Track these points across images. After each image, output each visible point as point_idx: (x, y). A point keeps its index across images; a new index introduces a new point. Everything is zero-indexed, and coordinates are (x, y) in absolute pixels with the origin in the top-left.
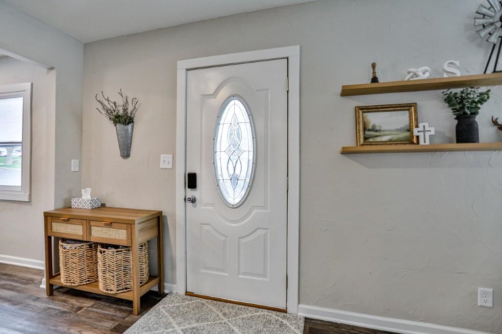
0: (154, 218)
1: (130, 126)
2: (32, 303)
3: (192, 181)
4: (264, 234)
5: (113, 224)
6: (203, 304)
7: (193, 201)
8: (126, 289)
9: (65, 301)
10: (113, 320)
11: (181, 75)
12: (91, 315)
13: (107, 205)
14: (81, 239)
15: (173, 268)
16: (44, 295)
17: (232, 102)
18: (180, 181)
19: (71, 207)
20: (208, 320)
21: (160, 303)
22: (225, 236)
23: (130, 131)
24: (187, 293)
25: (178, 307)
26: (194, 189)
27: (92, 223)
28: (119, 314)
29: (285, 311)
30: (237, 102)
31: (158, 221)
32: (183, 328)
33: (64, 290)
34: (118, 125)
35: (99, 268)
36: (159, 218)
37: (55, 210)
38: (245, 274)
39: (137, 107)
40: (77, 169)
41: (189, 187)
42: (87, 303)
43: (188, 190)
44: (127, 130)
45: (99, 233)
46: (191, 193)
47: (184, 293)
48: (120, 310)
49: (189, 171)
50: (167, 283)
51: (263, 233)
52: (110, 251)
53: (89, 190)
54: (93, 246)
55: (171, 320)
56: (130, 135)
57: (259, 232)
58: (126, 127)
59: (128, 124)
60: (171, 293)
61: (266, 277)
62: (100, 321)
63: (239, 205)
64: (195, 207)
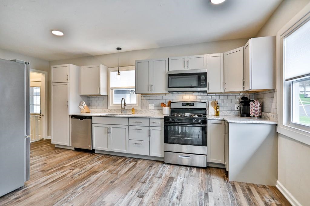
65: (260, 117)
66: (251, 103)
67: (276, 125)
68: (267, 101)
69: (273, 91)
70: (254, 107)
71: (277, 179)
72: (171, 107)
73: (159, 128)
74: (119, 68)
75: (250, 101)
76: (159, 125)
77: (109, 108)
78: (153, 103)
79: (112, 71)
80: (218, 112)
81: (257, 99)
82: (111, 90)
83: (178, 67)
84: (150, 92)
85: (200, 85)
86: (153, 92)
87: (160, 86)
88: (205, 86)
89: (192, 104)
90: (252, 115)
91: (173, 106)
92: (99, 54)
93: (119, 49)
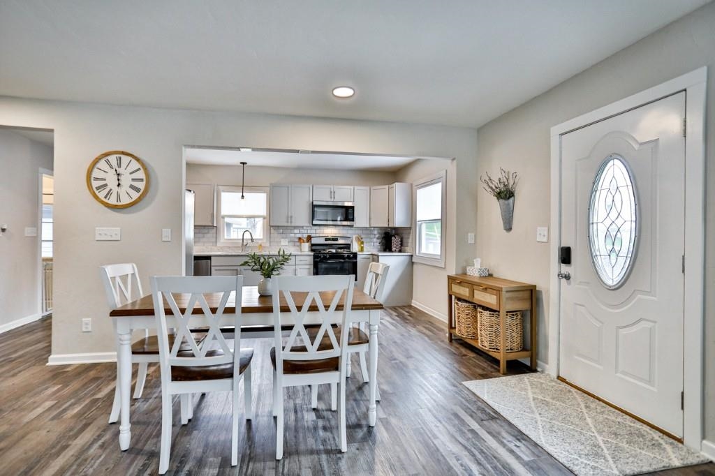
0: (527, 290)
1: (511, 200)
2: (439, 342)
3: (566, 256)
4: (651, 329)
5: (488, 290)
6: (570, 391)
7: (567, 277)
8: (497, 349)
9: (457, 348)
10: (483, 370)
11: (555, 141)
12: (471, 361)
13: (494, 276)
14: (467, 299)
15: (546, 347)
16: (447, 341)
17: (611, 163)
18: (555, 255)
19: (466, 274)
20: (564, 402)
21: (528, 374)
22: (601, 322)
23: (511, 205)
24: (559, 377)
25: (542, 383)
26: (568, 265)
27: (475, 287)
28: (489, 368)
29: (680, 441)
30: (617, 162)
31: (532, 295)
32: (535, 396)
33: (461, 342)
34: (501, 200)
35: (479, 326)
36: (531, 291)
37: (456, 275)
38: (626, 374)
39: (516, 181)
40: (473, 242)
41: (563, 263)
42: (471, 355)
43: (563, 266)
44: (509, 204)
45: (480, 297)
46: (565, 269)
47: (556, 377)
48: (492, 367)
49: (564, 245)
50: (541, 361)
51: (649, 327)
52: (486, 313)
53: (479, 260)
54: (476, 306)
55: (529, 388)
56: (512, 209)
57: (643, 324)
58: (506, 202)
59: (508, 198)
60: (542, 372)
61: (654, 386)
62: (475, 367)
63: (617, 286)
64: (569, 284)
65: (400, 251)
66: (393, 238)
67: (412, 256)
68: (405, 236)
69: (410, 228)
70: (395, 242)
71: (412, 299)
72: (313, 242)
73: (308, 267)
74: (243, 187)
75: (391, 236)
76: (307, 263)
77: (218, 245)
78: (286, 238)
79: (224, 191)
80: (362, 248)
81: (397, 234)
82: (222, 219)
83: (322, 197)
84: (289, 224)
85: (346, 219)
86: (293, 225)
87: (302, 217)
88: (353, 220)
89: (335, 239)
90: (394, 249)
91: (314, 241)
92: (202, 163)
93: (244, 163)
